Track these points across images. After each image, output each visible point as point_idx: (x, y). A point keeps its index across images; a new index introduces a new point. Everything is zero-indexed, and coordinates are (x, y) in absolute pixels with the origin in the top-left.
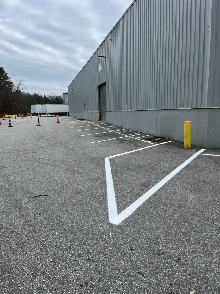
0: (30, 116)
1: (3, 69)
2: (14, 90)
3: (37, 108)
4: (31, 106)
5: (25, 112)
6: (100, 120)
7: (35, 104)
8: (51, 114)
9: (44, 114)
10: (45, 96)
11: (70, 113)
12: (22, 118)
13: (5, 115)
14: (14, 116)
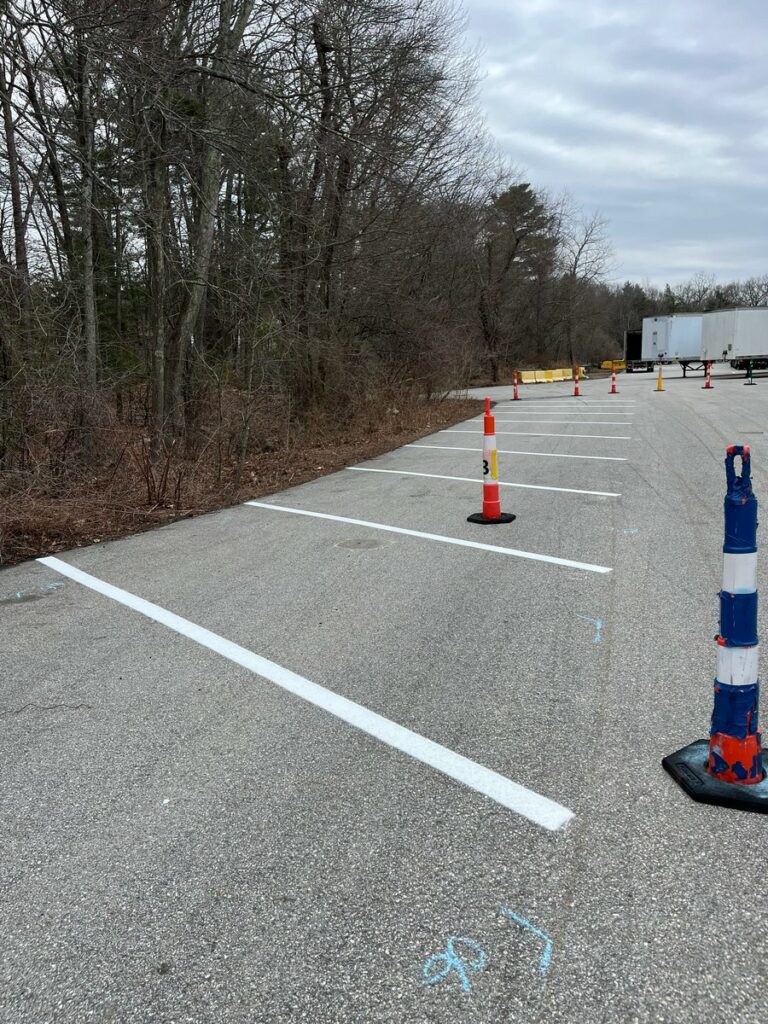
1: (527, 191)
2: (558, 274)
3: (675, 332)
10: (668, 290)
13: (524, 373)
14: (558, 374)
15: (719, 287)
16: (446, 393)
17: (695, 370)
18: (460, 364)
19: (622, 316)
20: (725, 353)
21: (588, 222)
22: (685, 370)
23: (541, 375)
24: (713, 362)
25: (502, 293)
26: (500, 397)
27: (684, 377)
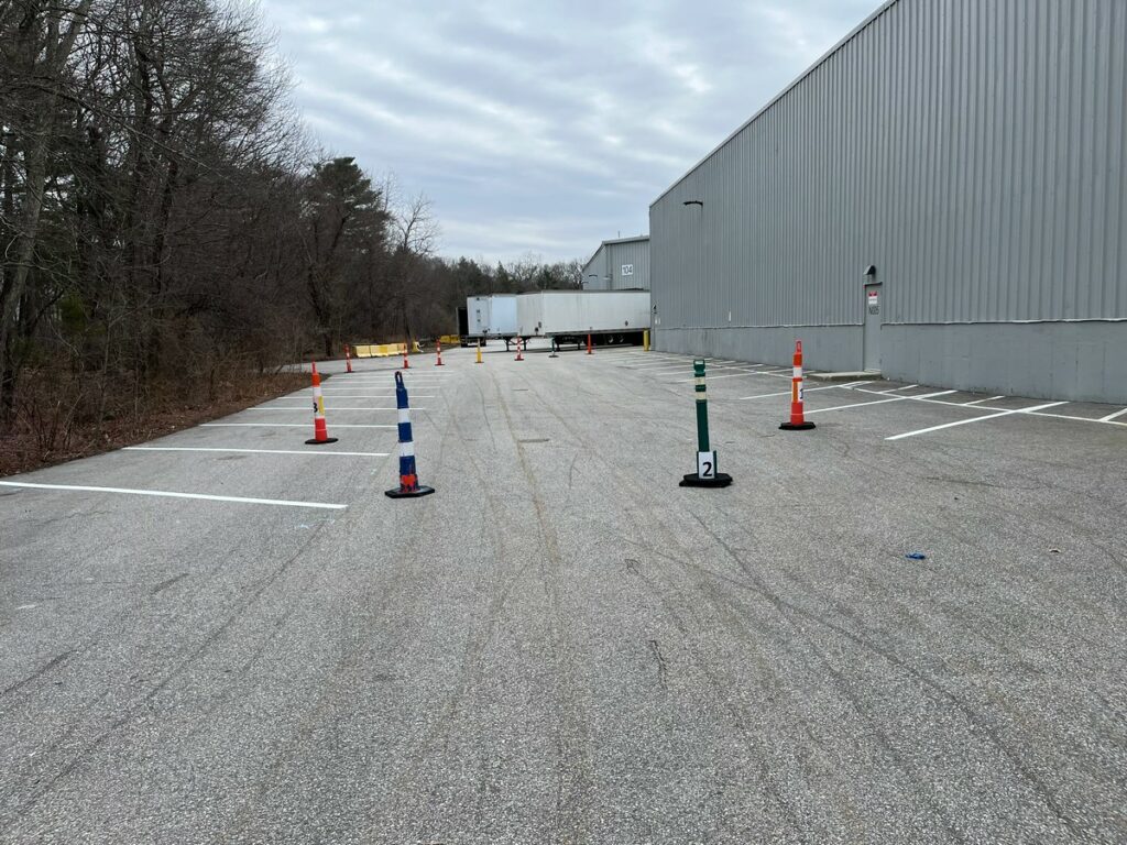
4: (471, 301)
10: (501, 268)
13: (358, 347)
14: (393, 349)
15: (546, 266)
16: (278, 368)
17: (515, 345)
18: (292, 339)
19: (459, 291)
20: (537, 330)
21: (415, 201)
22: (508, 345)
23: (376, 350)
24: (529, 337)
25: (332, 270)
26: (335, 371)
27: (508, 351)
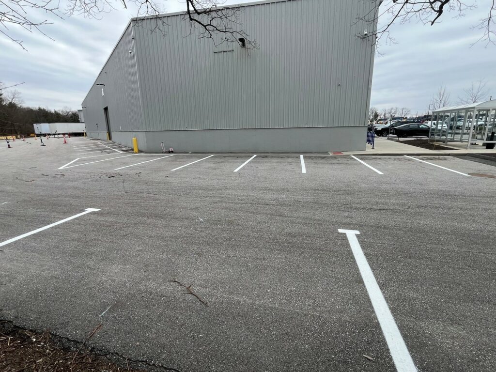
0: (34, 137)
2: (5, 103)
3: (42, 127)
4: (35, 125)
5: (27, 133)
6: (110, 139)
7: (40, 122)
8: (64, 134)
9: (54, 135)
10: (55, 111)
11: (87, 133)
12: (23, 140)
